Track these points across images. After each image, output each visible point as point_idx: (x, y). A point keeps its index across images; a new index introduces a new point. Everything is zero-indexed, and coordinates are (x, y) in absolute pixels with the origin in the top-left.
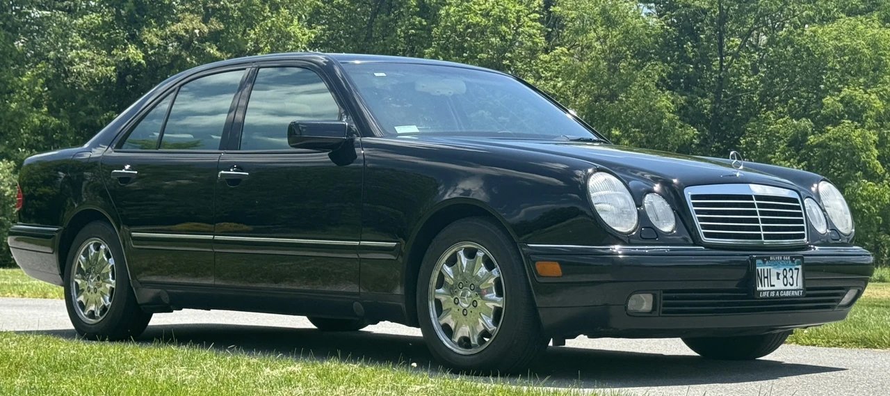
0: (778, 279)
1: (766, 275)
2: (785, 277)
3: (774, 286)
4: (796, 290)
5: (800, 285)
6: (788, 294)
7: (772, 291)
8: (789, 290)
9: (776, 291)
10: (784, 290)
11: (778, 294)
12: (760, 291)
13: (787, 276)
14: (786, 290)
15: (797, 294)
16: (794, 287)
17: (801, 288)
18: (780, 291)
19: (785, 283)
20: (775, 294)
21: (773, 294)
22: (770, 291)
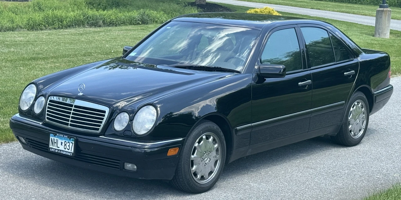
0: (62, 145)
1: (55, 142)
2: (65, 145)
3: (59, 147)
4: (69, 152)
5: (73, 151)
6: (64, 153)
7: (57, 149)
8: (65, 151)
9: (58, 150)
10: (62, 151)
11: (59, 152)
12: (51, 148)
13: (67, 145)
14: (64, 151)
15: (69, 154)
16: (69, 151)
17: (73, 152)
18: (60, 150)
19: (65, 148)
20: (58, 151)
21: (57, 151)
22: (56, 149)
